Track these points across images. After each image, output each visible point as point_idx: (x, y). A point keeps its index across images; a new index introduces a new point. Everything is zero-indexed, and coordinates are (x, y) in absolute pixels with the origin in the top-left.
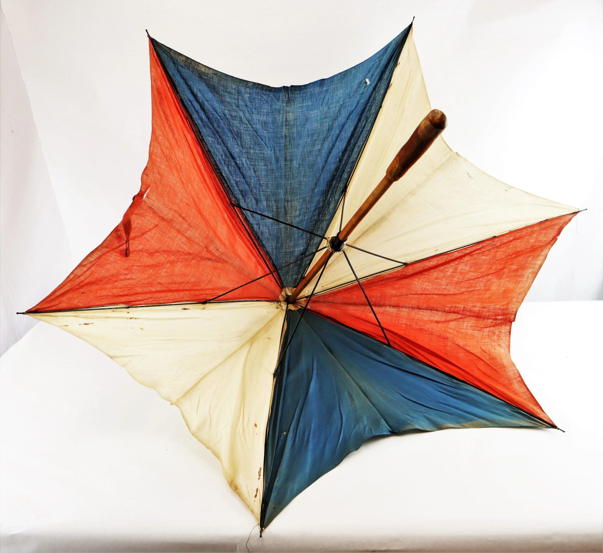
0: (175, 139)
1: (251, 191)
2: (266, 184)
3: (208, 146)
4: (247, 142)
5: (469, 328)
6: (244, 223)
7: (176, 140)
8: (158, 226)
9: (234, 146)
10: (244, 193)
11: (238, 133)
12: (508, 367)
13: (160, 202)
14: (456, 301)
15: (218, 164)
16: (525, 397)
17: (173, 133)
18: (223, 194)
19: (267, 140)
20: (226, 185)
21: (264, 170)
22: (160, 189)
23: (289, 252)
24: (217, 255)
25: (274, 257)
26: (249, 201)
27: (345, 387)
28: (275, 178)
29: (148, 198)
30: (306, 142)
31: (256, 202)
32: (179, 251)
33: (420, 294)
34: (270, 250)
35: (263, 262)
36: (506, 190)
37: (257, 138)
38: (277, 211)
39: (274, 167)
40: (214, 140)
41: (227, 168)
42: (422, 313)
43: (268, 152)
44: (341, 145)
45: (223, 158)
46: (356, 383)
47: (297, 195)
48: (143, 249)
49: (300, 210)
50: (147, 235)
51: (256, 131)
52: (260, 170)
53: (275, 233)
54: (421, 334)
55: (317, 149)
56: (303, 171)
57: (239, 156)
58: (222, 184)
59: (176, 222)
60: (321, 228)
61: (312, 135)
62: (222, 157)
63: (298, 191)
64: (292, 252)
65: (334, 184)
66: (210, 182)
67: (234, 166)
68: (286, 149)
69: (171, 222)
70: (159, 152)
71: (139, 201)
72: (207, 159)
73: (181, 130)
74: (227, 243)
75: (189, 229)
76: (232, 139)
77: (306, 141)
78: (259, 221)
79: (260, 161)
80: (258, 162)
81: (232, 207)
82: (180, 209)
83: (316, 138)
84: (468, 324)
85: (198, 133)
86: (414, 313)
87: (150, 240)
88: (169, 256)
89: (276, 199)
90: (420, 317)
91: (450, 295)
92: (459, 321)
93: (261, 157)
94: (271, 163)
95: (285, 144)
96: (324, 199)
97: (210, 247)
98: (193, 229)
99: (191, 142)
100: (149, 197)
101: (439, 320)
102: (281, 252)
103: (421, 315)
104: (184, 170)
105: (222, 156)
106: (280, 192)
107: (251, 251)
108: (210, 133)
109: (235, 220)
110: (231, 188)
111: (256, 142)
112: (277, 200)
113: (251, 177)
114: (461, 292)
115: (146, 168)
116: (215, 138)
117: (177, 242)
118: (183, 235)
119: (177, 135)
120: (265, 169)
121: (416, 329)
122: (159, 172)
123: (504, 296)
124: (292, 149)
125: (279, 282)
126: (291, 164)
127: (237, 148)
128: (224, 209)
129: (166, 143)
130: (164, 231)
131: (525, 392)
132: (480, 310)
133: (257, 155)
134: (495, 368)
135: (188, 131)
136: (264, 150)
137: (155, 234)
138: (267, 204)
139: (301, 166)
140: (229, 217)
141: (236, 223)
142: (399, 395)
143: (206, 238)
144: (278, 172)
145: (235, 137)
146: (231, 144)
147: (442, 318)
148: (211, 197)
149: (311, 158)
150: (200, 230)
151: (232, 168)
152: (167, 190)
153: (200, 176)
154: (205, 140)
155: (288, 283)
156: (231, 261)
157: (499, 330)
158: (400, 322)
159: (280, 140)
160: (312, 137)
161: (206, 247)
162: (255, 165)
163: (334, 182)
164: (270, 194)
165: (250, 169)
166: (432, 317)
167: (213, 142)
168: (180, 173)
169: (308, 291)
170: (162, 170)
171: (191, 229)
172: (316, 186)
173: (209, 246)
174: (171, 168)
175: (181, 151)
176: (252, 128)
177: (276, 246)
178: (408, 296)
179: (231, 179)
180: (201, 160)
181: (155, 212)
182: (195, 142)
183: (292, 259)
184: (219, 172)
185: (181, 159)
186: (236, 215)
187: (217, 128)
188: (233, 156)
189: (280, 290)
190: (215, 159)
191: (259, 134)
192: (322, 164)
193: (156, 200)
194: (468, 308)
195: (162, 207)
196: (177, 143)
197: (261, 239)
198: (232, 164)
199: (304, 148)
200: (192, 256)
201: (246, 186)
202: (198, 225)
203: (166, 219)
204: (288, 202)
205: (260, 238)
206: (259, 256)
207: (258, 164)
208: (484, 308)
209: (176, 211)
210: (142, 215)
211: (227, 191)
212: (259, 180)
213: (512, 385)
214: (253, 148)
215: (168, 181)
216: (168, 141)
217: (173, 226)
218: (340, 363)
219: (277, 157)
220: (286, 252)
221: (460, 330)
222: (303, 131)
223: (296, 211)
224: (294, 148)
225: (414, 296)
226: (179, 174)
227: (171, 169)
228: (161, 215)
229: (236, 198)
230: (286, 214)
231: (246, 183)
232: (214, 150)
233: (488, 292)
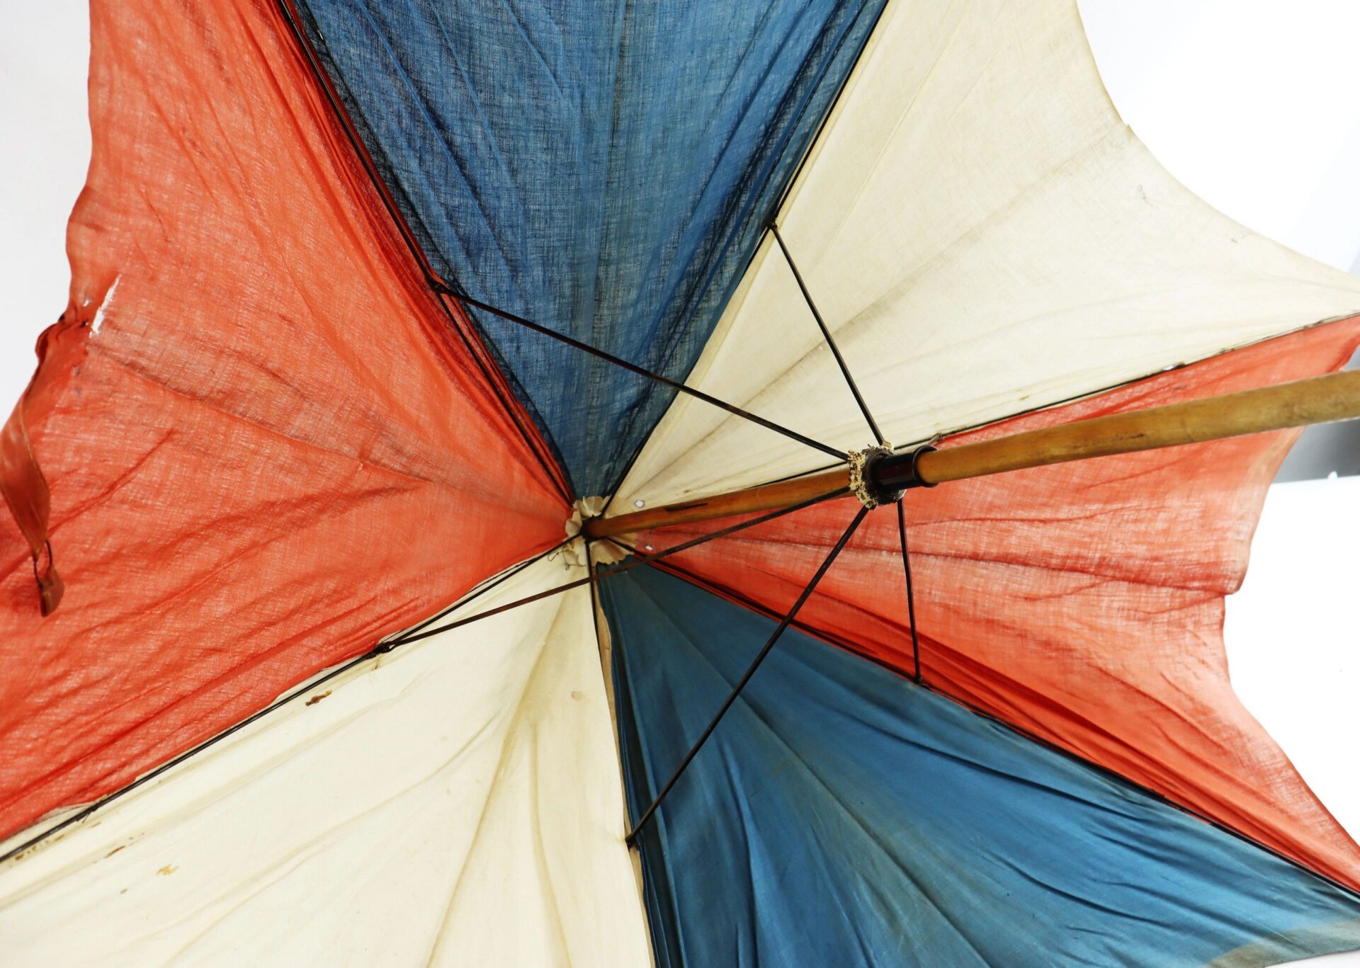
0: (211, 51)
1: (498, 237)
2: (545, 212)
3: (346, 78)
4: (491, 66)
5: (1114, 612)
6: (470, 339)
7: (215, 55)
8: (176, 436)
9: (445, 80)
10: (472, 246)
11: (459, 30)
12: (1250, 736)
13: (172, 332)
14: (1078, 538)
15: (387, 149)
16: (1320, 829)
17: (200, 24)
18: (400, 252)
19: (561, 60)
20: (411, 221)
21: (544, 166)
22: (164, 278)
23: (596, 407)
24: (397, 467)
25: (557, 425)
26: (488, 271)
27: (850, 861)
28: (578, 190)
29: (115, 328)
30: (684, 69)
31: (511, 271)
32: (273, 504)
33: (976, 519)
34: (544, 408)
35: (524, 445)
36: (1233, 240)
37: (529, 53)
38: (573, 296)
39: (578, 156)
40: (368, 56)
41: (418, 161)
42: (984, 572)
43: (563, 106)
44: (778, 83)
45: (404, 125)
46: (880, 843)
47: (637, 243)
48: (122, 547)
49: (641, 286)
50: (130, 486)
51: (525, 26)
52: (531, 165)
53: (564, 358)
54: (991, 636)
55: (714, 96)
56: (662, 166)
57: (462, 120)
58: (399, 220)
59: (248, 396)
60: (693, 335)
61: (707, 44)
62: (400, 122)
63: (642, 230)
64: (608, 405)
65: (742, 204)
66: (356, 216)
67: (442, 153)
68: (620, 93)
69: (227, 403)
70: (142, 111)
71: (73, 350)
72: (342, 131)
73: (234, 11)
74: (425, 418)
75: (299, 410)
76: (436, 53)
77: (682, 66)
78: (518, 330)
79: (532, 134)
80: (526, 139)
81: (431, 293)
82: (260, 343)
83: (714, 56)
84: (1112, 601)
85: (305, 23)
86: (962, 571)
87: (150, 502)
88: (235, 532)
89: (573, 258)
90: (982, 584)
91: (1059, 520)
92: (1087, 594)
93: (537, 120)
94: (567, 143)
95: (619, 74)
96: (708, 247)
97: (374, 451)
98: (311, 405)
99: (278, 63)
100: (120, 322)
101: (1035, 591)
102: (577, 410)
103: (981, 576)
104: (261, 184)
105: (399, 116)
106: (587, 236)
107: (493, 423)
108: (355, 26)
109: (441, 334)
110: (430, 231)
111: (522, 67)
112: (576, 261)
113: (501, 193)
114: (1088, 514)
115: (86, 193)
116: (374, 49)
117: (258, 473)
118: (281, 437)
119: (217, 35)
120: (547, 163)
121: (977, 621)
122: (151, 207)
123: (1202, 526)
124: (638, 95)
125: (565, 487)
126: (628, 144)
127: (455, 88)
128: (408, 304)
129: (172, 68)
130: (202, 449)
131: (1314, 815)
132: (1143, 566)
133: (523, 113)
134: (1215, 738)
135: (263, 14)
136: (548, 96)
137: (167, 469)
138: (544, 276)
139: (659, 151)
140: (424, 329)
141: (445, 342)
142: (1009, 869)
143: (359, 424)
144: (588, 170)
145: (451, 45)
146: (432, 72)
147: (1040, 587)
148: (365, 270)
149: (691, 124)
150: (339, 403)
151: (437, 162)
152: (200, 277)
153: (323, 200)
154: (335, 57)
155: (587, 485)
156: (439, 473)
157: (1193, 619)
158: (926, 599)
159: (604, 59)
160: (704, 52)
161: (363, 455)
162: (516, 150)
163: (745, 198)
164: (557, 244)
165: (497, 165)
166: (1013, 583)
167: (367, 64)
168: (247, 199)
169: (643, 501)
170: (165, 197)
171: (306, 405)
172: (694, 210)
173: (372, 448)
174: (204, 182)
175: (240, 106)
176: (513, 12)
177: (564, 394)
178: (942, 524)
179: (432, 199)
180: (321, 135)
181: (156, 379)
182: (296, 64)
183: (605, 422)
184: (388, 176)
185: (244, 138)
186: (444, 316)
187: (381, 7)
188: (440, 116)
189: (566, 505)
190: (375, 130)
191: (535, 35)
192: (719, 143)
193: (153, 331)
194: (1114, 559)
195: (183, 353)
196: (221, 68)
197: (522, 383)
198: (435, 148)
199: (676, 89)
200: (317, 505)
201: (481, 223)
202: (331, 387)
203: (207, 397)
204: (608, 263)
205: (520, 378)
206: (513, 430)
207: (526, 146)
208: (1156, 559)
209: (241, 356)
210: (93, 410)
211: (415, 240)
212: (524, 201)
213: (1271, 791)
214: (512, 89)
215: (198, 239)
216: (179, 56)
217: (237, 415)
218: (804, 762)
219: (590, 121)
220: (590, 407)
221: (1094, 619)
222: (680, 32)
223: (629, 292)
224: (644, 90)
225: (961, 524)
226: (241, 204)
227: (205, 185)
228: (185, 385)
229: (447, 262)
230: (599, 301)
231: (480, 212)
232: (371, 94)
233: (1162, 515)
